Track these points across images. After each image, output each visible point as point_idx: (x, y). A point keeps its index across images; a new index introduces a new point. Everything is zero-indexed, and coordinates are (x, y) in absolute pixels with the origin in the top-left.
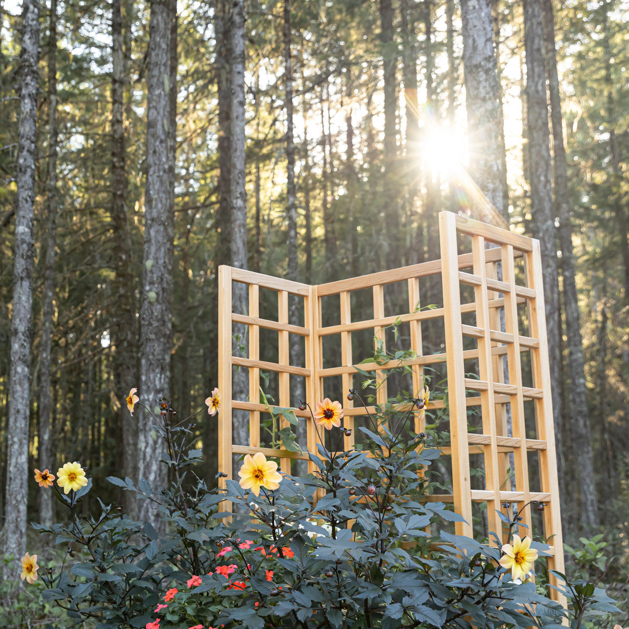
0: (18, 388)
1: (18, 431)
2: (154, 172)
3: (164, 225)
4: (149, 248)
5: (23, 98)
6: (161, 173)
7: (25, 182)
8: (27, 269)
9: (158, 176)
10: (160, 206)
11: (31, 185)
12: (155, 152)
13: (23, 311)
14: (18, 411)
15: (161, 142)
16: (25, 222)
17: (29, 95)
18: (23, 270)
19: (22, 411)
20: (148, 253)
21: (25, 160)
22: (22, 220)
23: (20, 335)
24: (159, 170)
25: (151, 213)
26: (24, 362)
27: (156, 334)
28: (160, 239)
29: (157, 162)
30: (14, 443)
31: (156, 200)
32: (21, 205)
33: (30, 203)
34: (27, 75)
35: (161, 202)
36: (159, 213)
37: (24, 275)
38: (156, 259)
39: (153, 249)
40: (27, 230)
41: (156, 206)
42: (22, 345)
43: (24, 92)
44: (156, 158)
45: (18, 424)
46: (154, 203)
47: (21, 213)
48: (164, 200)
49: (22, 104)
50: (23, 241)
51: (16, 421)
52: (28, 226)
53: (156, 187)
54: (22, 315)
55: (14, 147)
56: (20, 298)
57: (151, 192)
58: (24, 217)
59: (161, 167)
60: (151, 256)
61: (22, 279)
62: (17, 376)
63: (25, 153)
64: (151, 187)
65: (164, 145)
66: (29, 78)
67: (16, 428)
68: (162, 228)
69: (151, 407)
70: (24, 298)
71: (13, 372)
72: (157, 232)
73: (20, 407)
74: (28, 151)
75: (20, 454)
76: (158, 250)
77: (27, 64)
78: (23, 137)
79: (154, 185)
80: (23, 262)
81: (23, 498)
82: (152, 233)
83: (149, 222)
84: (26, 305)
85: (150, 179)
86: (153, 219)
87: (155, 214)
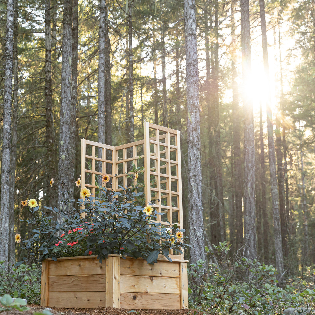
0: (5, 195)
1: (5, 213)
2: (64, 101)
3: (69, 125)
4: (62, 135)
5: (7, 69)
6: (68, 102)
7: (7, 106)
8: (8, 144)
9: (66, 103)
10: (67, 116)
11: (10, 107)
12: (65, 92)
13: (6, 162)
14: (5, 205)
15: (68, 87)
16: (8, 123)
17: (9, 68)
19: (6, 205)
20: (62, 138)
21: (7, 96)
22: (6, 122)
23: (6, 172)
24: (67, 100)
26: (7, 184)
27: (65, 174)
28: (67, 131)
29: (66, 96)
30: (3, 218)
31: (65, 113)
32: (6, 116)
33: (10, 115)
34: (8, 59)
35: (68, 114)
36: (67, 120)
37: (7, 146)
38: (65, 140)
39: (64, 136)
40: (8, 127)
41: (65, 116)
42: (6, 176)
43: (7, 67)
45: (5, 210)
47: (6, 119)
49: (6, 72)
50: (7, 132)
52: (9, 125)
53: (65, 108)
54: (6, 164)
55: (2, 91)
56: (5, 156)
57: (63, 110)
61: (6, 148)
62: (4, 190)
63: (7, 93)
64: (63, 108)
65: (69, 89)
66: (9, 60)
68: (68, 127)
69: (63, 207)
70: (7, 156)
71: (2, 188)
72: (66, 128)
73: (5, 203)
74: (9, 93)
75: (6, 223)
76: (66, 136)
77: (8, 54)
78: (6, 86)
80: (7, 141)
81: (7, 241)
82: (64, 129)
83: (62, 124)
84: (8, 159)
85: (63, 104)
86: (64, 123)
87: (65, 120)
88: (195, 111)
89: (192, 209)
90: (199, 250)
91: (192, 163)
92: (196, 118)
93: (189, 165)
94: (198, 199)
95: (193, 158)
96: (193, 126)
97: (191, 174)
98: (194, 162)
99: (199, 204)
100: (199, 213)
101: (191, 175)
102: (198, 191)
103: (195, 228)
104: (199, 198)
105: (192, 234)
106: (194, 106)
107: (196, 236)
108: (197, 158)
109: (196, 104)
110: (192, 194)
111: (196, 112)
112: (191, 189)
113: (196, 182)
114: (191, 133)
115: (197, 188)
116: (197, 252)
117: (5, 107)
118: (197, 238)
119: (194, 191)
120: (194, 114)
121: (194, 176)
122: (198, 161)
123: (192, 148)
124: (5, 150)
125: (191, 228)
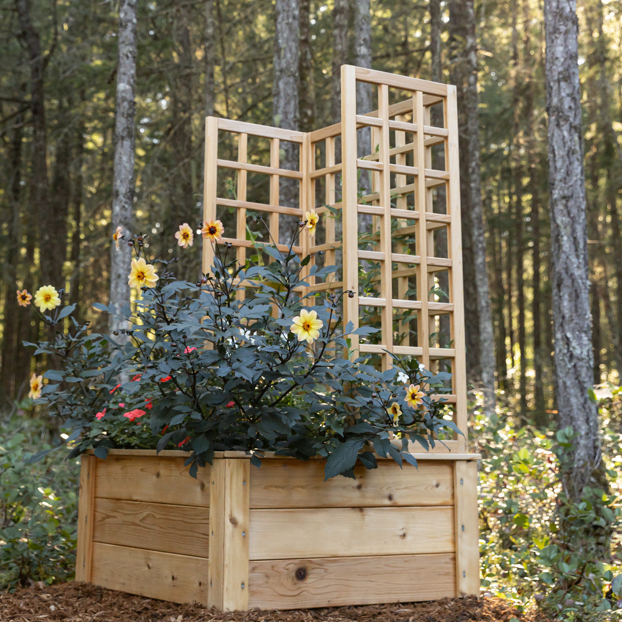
2: (283, 20)
3: (294, 76)
4: (278, 101)
6: (291, 20)
7: (126, 37)
8: (128, 128)
9: (287, 24)
10: (289, 55)
11: (132, 40)
13: (123, 172)
16: (126, 78)
18: (124, 130)
20: (277, 108)
21: (126, 14)
22: (123, 77)
23: (121, 197)
24: (288, 17)
25: (280, 64)
26: (126, 225)
28: (290, 91)
29: (286, 8)
31: (285, 49)
32: (121, 61)
33: (131, 59)
35: (290, 50)
36: (288, 64)
37: (125, 134)
38: (286, 113)
39: (282, 103)
40: (128, 87)
41: (285, 56)
42: (124, 207)
44: (284, 4)
46: (282, 52)
47: (122, 70)
48: (294, 50)
50: (124, 99)
51: (117, 287)
52: (129, 83)
53: (285, 35)
54: (123, 177)
56: (120, 158)
57: (280, 41)
58: (124, 74)
59: (290, 13)
60: (280, 110)
61: (123, 138)
63: (126, 7)
64: (280, 35)
67: (118, 293)
68: (292, 80)
70: (125, 158)
72: (287, 84)
76: (288, 103)
79: (282, 33)
80: (123, 121)
82: (281, 85)
83: (278, 73)
84: (127, 165)
85: (279, 27)
86: (281, 71)
87: (284, 64)
88: (563, 28)
89: (559, 286)
90: (579, 394)
91: (559, 164)
92: (566, 46)
93: (552, 169)
94: (574, 260)
95: (560, 152)
96: (561, 69)
97: (556, 194)
98: (564, 161)
99: (577, 273)
100: (577, 296)
101: (555, 196)
102: (575, 238)
103: (569, 335)
104: (578, 257)
105: (560, 351)
106: (561, 16)
107: (572, 356)
108: (571, 152)
109: (568, 10)
110: (560, 247)
111: (567, 32)
112: (556, 233)
113: (569, 213)
114: (555, 87)
115: (574, 231)
116: (573, 400)
117: (121, 40)
118: (575, 361)
119: (565, 238)
120: (561, 37)
121: (564, 197)
122: (574, 158)
123: (558, 125)
124: (119, 144)
125: (559, 335)
